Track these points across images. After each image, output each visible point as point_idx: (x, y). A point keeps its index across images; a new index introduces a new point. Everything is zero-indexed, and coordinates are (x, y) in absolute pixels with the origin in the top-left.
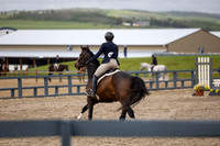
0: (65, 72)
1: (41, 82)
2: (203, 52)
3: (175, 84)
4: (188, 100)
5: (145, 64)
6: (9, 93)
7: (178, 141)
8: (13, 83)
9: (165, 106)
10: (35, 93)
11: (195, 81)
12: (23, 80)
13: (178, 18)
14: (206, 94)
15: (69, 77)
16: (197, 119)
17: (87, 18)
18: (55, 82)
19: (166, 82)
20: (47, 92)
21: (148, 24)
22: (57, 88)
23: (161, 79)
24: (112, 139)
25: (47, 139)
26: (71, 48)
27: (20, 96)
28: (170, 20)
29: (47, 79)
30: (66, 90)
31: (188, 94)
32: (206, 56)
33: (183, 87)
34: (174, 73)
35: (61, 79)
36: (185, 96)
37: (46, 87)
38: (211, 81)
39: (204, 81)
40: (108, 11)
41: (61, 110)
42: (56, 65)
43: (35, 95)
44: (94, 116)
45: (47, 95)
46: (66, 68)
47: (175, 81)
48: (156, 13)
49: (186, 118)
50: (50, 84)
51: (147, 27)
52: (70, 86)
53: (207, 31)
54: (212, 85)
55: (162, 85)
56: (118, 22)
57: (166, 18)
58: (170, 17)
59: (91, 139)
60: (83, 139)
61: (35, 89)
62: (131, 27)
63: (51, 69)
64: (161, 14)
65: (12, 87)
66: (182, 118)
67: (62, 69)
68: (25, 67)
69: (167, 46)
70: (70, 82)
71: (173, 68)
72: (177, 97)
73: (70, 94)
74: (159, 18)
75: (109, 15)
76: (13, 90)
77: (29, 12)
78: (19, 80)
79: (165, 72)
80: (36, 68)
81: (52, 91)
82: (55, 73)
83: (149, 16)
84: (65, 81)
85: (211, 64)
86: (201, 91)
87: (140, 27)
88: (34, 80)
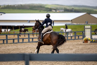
0: (27, 32)
1: (16, 36)
2: (87, 23)
3: (75, 38)
4: (81, 44)
5: (62, 29)
6: (2, 42)
7: (76, 63)
8: (4, 37)
9: (71, 47)
10: (14, 41)
11: (84, 36)
12: (8, 36)
13: (77, 8)
14: (89, 42)
15: (29, 34)
16: (85, 53)
17: (36, 8)
18: (22, 36)
19: (71, 37)
20: (18, 41)
21: (63, 11)
22: (23, 39)
23: (69, 35)
24: (47, 62)
25: (18, 62)
26: (29, 21)
27: (7, 43)
28: (73, 9)
29: (19, 35)
30: (27, 40)
31: (81, 42)
32: (89, 25)
33: (79, 39)
34: (75, 33)
35: (25, 35)
36: (80, 43)
37: (18, 39)
38: (91, 36)
39: (88, 36)
40: (46, 5)
41: (25, 49)
42: (23, 29)
43: (14, 42)
44: (40, 52)
45: (19, 42)
46: (27, 30)
47: (75, 36)
48: (67, 6)
49: (80, 52)
50: (20, 37)
51: (63, 12)
52: (29, 38)
53: (89, 14)
54: (91, 38)
55: (69, 38)
56: (50, 10)
57: (71, 8)
58: (73, 7)
59: (38, 62)
60: (34, 62)
61: (14, 40)
62: (56, 12)
63: (21, 31)
64: (69, 6)
65: (3, 39)
66: (78, 53)
67: (25, 31)
68: (9, 30)
69: (71, 20)
70: (29, 37)
71: (74, 30)
72: (76, 43)
73: (29, 42)
74: (68, 8)
75: (46, 7)
76: (4, 40)
77: (11, 6)
78: (7, 36)
79: (71, 32)
80: (14, 30)
81: (21, 41)
82: (22, 33)
83: (63, 7)
84: (27, 36)
85: (91, 28)
86: (86, 41)
87: (60, 12)
88: (13, 36)
